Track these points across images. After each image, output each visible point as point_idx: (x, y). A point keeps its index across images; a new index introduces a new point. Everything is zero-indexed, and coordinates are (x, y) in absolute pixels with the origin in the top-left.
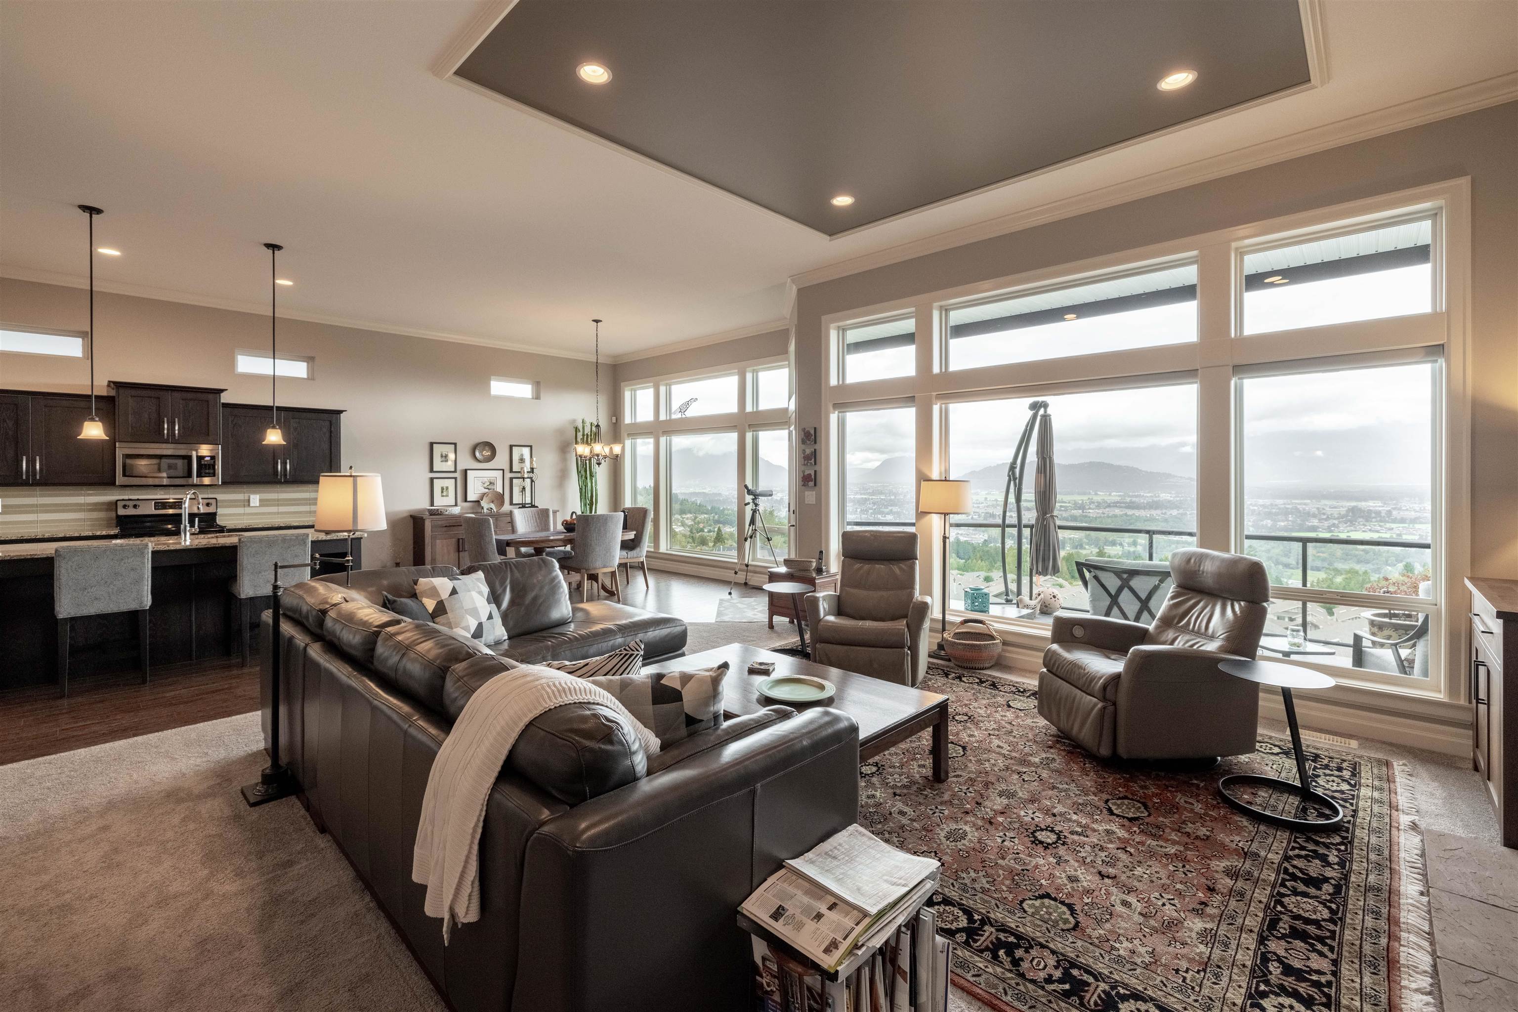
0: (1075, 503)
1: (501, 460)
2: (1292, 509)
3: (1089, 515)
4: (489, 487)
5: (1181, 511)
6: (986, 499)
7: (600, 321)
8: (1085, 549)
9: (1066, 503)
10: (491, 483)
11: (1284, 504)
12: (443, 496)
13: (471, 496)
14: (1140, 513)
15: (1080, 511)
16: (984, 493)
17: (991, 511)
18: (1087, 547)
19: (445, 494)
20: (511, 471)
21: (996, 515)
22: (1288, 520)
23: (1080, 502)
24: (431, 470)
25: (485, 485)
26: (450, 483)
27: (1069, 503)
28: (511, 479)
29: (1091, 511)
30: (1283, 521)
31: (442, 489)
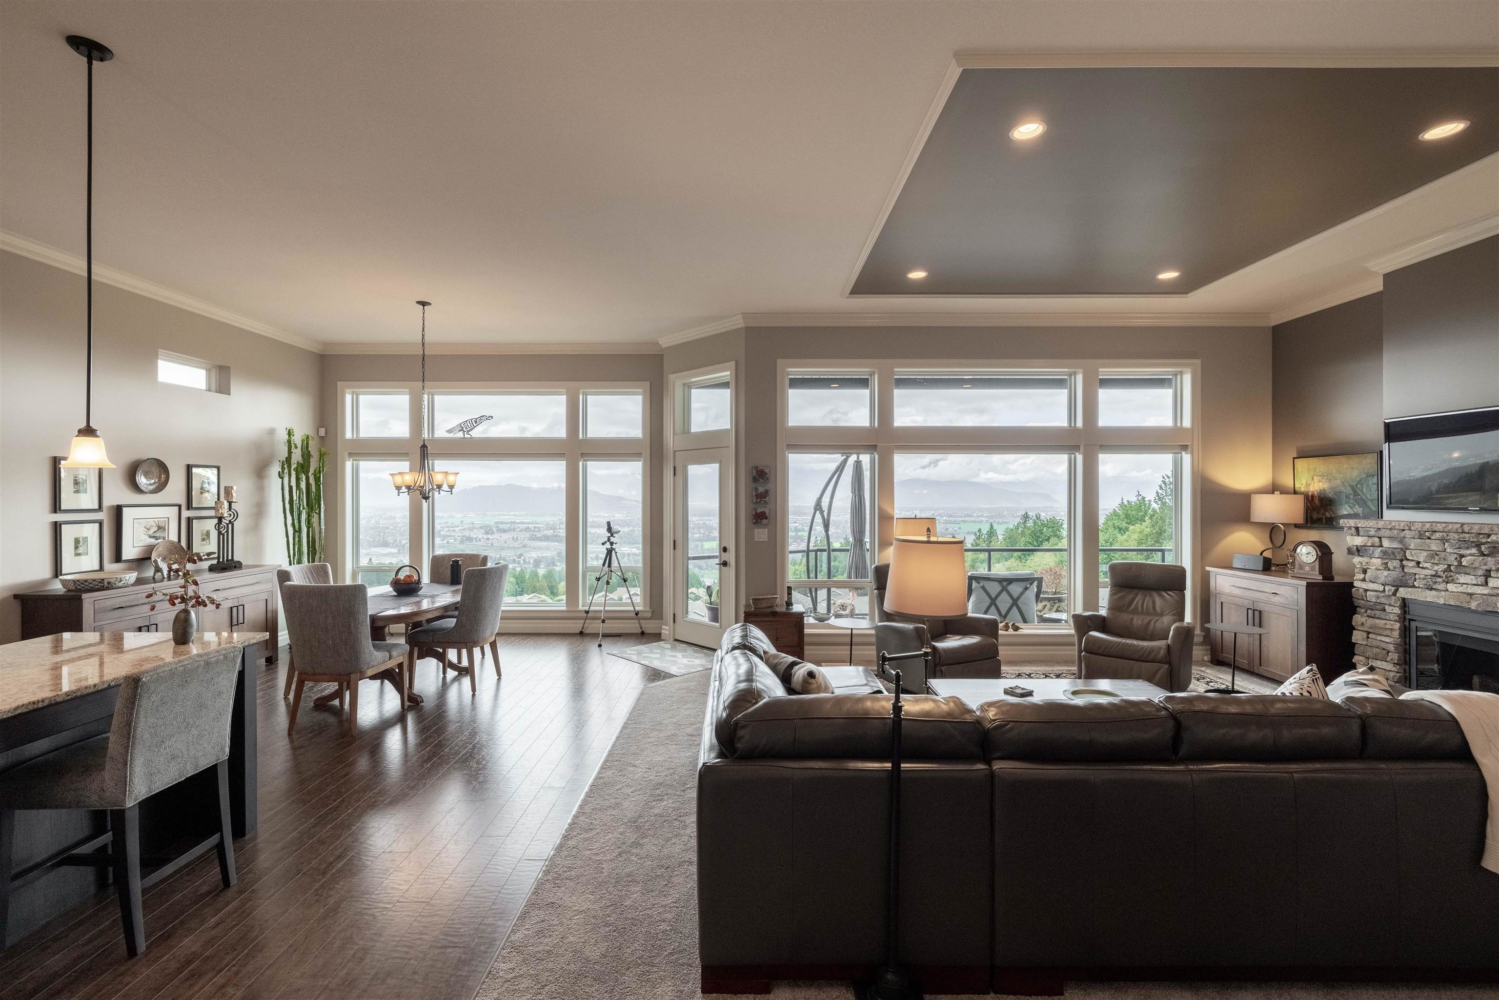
0: (547, 525)
1: (175, 489)
2: (702, 524)
3: (559, 534)
4: (157, 535)
5: (631, 528)
6: (462, 522)
7: (428, 304)
8: (557, 566)
9: (539, 524)
10: (159, 528)
11: (698, 521)
12: (77, 555)
13: (130, 552)
14: (600, 531)
15: (552, 531)
16: (460, 516)
17: (467, 533)
18: (558, 564)
19: (81, 550)
20: (189, 506)
21: (472, 538)
22: (700, 533)
23: (552, 523)
24: (56, 507)
25: (151, 532)
26: (90, 532)
27: (542, 524)
28: (189, 521)
29: (561, 531)
30: (697, 534)
31: (77, 541)
